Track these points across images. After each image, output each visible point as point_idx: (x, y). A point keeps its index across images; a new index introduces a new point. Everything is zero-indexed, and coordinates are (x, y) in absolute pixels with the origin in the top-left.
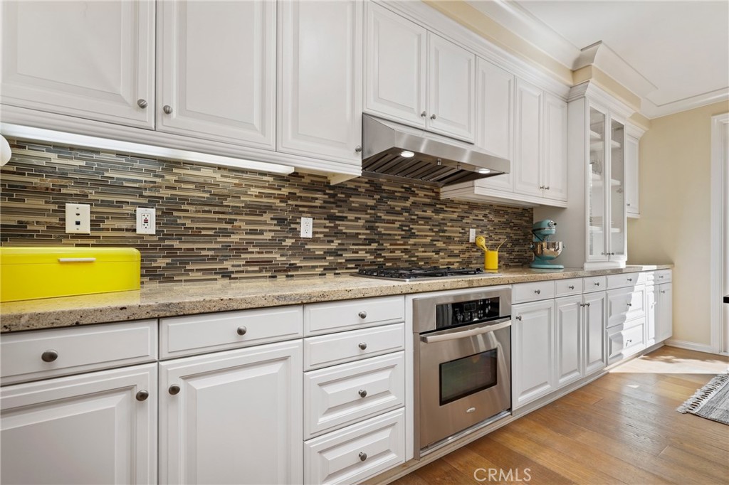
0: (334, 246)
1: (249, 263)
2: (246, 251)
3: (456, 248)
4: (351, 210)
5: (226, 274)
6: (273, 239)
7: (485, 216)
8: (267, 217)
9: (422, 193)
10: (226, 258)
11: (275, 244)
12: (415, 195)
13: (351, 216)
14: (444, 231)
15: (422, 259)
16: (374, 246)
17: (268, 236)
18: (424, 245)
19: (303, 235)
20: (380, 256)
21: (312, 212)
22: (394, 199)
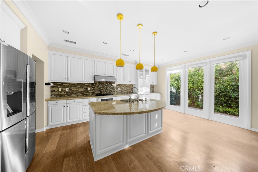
0: (93, 91)
1: (80, 94)
2: (80, 92)
3: (115, 91)
4: (96, 86)
5: (77, 95)
7: (122, 86)
8: (83, 88)
9: (109, 83)
10: (77, 93)
11: (84, 91)
12: (107, 83)
13: (96, 87)
14: (113, 88)
15: (109, 93)
16: (100, 91)
17: (83, 90)
18: (109, 91)
19: (88, 90)
21: (90, 87)
22: (104, 84)
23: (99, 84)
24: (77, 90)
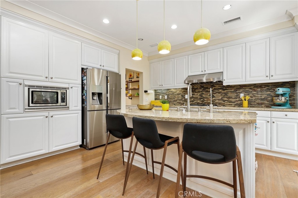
1: (177, 103)
2: (177, 101)
4: (196, 92)
5: (174, 104)
6: (181, 99)
8: (180, 95)
10: (174, 102)
11: (181, 100)
12: (215, 86)
13: (196, 94)
15: (218, 103)
16: (202, 100)
17: (180, 98)
18: (218, 99)
19: (186, 98)
20: (204, 102)
23: (200, 88)
24: (174, 98)
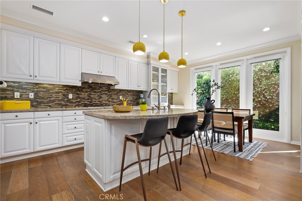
0: (79, 100)
1: (55, 104)
2: (55, 101)
3: (115, 101)
4: (83, 92)
5: (50, 106)
6: (62, 99)
7: (125, 93)
8: (60, 94)
9: (104, 88)
10: (50, 103)
12: (102, 88)
13: (83, 94)
14: (112, 97)
15: (104, 103)
16: (90, 100)
17: (60, 98)
18: (105, 100)
19: (70, 98)
20: (92, 103)
21: (73, 93)
22: (96, 89)
23: (88, 88)
24: (50, 98)
